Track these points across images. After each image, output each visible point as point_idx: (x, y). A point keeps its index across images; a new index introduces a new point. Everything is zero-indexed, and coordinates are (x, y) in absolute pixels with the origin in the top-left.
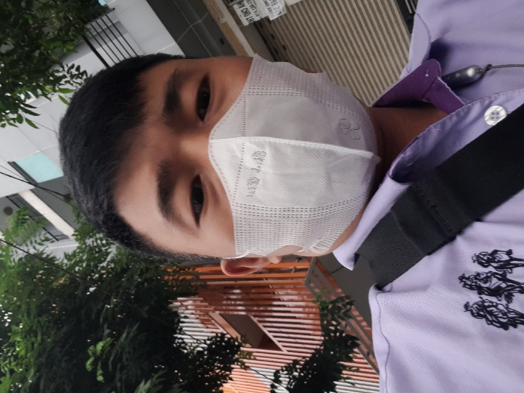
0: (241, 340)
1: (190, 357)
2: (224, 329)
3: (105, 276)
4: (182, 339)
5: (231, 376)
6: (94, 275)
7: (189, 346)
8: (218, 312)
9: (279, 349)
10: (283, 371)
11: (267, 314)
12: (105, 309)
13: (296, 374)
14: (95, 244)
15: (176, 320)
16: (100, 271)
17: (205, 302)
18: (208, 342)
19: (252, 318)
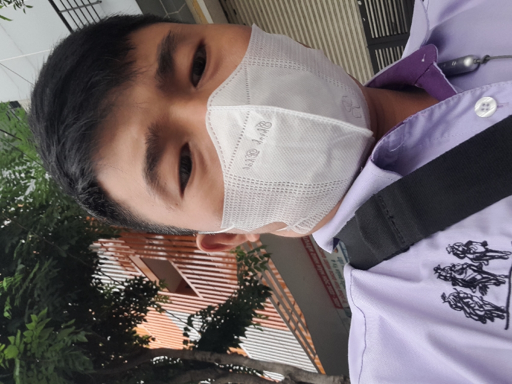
0: (160, 284)
1: (106, 297)
2: (143, 273)
3: (22, 211)
4: (100, 279)
5: (146, 318)
6: (10, 209)
7: (106, 287)
8: (138, 256)
9: (195, 295)
10: (197, 315)
11: (187, 261)
12: (20, 244)
13: (209, 319)
14: (13, 177)
15: (95, 261)
16: (16, 205)
17: (127, 245)
18: (126, 284)
19: (173, 264)
